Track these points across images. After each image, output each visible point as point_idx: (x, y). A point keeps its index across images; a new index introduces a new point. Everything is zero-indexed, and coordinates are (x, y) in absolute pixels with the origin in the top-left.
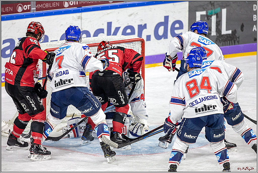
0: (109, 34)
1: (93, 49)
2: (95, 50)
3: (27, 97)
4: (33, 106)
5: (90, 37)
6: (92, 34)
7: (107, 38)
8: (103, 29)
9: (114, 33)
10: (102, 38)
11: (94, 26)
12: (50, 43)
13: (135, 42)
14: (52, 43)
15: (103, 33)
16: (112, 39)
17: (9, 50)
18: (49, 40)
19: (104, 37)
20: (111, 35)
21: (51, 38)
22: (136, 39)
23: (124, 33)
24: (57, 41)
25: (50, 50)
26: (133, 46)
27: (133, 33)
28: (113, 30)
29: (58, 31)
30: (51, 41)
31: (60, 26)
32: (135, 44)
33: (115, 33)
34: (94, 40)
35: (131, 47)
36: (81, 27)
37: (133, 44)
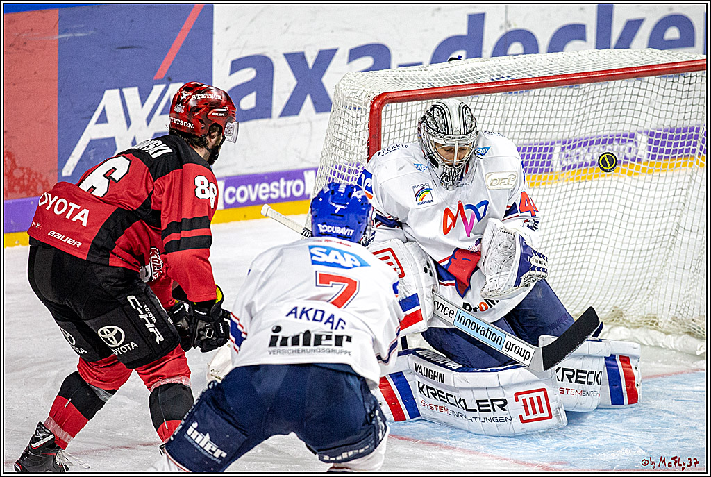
0: (603, 42)
1: (547, 94)
2: (552, 98)
3: (130, 298)
4: (151, 330)
5: (537, 52)
6: (544, 42)
7: (596, 56)
8: (583, 27)
9: (620, 39)
10: (577, 55)
11: (549, 15)
12: (397, 73)
13: (693, 74)
14: (401, 73)
15: (583, 38)
16: (612, 61)
17: (254, 94)
18: (395, 62)
19: (586, 52)
20: (609, 48)
21: (400, 56)
22: (697, 64)
23: (657, 41)
24: (421, 64)
25: (396, 95)
26: (686, 88)
27: (687, 40)
28: (617, 30)
29: (426, 30)
30: (400, 66)
31: (433, 15)
32: (693, 80)
33: (625, 41)
34: (549, 63)
35: (680, 89)
36: (506, 17)
37: (687, 80)
